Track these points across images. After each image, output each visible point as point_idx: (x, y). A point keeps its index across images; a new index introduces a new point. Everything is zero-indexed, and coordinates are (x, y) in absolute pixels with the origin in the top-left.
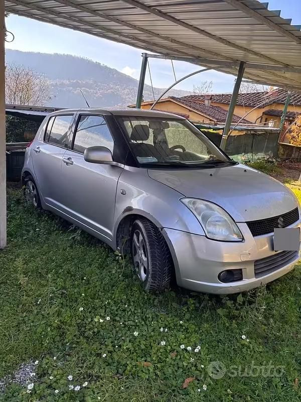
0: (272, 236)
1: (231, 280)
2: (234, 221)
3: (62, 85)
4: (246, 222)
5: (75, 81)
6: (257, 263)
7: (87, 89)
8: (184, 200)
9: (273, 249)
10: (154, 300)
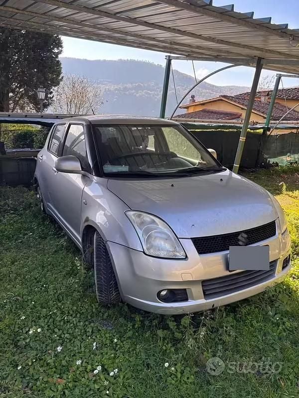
0: (228, 254)
1: (173, 300)
2: (177, 237)
3: (125, 89)
4: (191, 238)
5: (137, 85)
6: (205, 283)
7: (149, 92)
8: (128, 213)
9: (227, 268)
10: (103, 314)
